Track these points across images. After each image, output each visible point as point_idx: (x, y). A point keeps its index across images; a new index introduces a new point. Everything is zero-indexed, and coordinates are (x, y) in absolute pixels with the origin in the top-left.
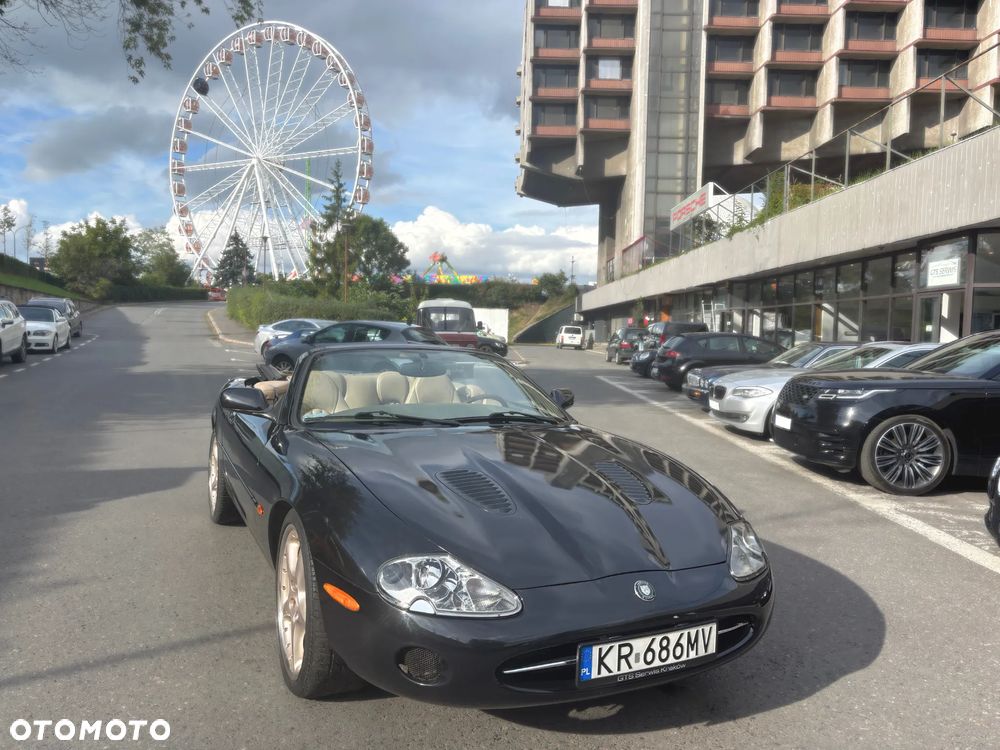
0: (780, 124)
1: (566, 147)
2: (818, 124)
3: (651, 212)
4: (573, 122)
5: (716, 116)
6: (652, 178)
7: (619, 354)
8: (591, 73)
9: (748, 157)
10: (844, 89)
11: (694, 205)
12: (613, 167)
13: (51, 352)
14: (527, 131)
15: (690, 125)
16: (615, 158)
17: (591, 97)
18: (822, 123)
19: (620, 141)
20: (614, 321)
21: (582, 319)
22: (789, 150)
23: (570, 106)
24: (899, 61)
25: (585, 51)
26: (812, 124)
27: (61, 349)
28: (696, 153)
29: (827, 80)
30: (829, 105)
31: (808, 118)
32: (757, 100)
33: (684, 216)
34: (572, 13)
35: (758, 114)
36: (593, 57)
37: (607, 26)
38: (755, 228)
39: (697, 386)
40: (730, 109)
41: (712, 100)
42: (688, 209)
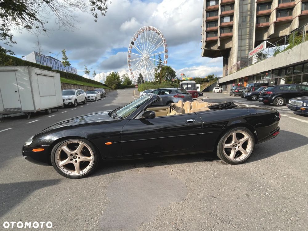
1: (215, 42)
2: (293, 23)
3: (239, 56)
4: (217, 35)
5: (259, 27)
6: (240, 47)
7: (235, 93)
8: (222, 21)
9: (269, 37)
10: (303, 11)
11: (258, 49)
12: (227, 46)
13: (95, 101)
14: (205, 39)
15: (251, 31)
16: (229, 43)
17: (222, 28)
18: (294, 23)
19: (230, 38)
20: (228, 85)
21: (219, 85)
22: (282, 33)
23: (216, 31)
25: (220, 16)
26: (290, 24)
27: (97, 100)
28: (253, 38)
29: (297, 10)
30: (297, 17)
31: (290, 22)
32: (272, 20)
33: (254, 53)
34: (217, 6)
35: (273, 24)
36: (222, 17)
37: (226, 8)
38: (287, 50)
39: (301, 105)
40: (263, 24)
41: (257, 23)
42: (255, 51)
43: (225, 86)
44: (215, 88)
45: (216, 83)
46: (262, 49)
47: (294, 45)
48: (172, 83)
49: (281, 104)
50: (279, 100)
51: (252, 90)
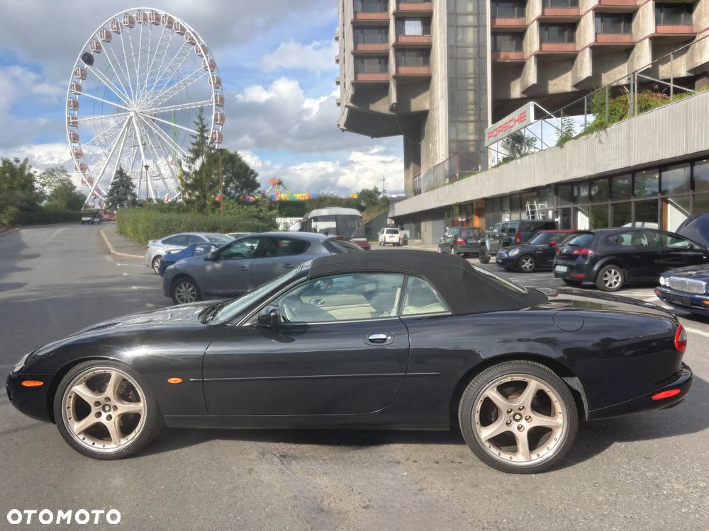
0: (550, 64)
1: (382, 89)
2: (579, 64)
3: (454, 137)
4: (386, 70)
5: (499, 60)
7: (455, 249)
8: (400, 31)
9: (524, 92)
10: (598, 36)
11: (511, 124)
12: (417, 104)
14: (350, 78)
15: (480, 68)
16: (420, 97)
17: (401, 49)
18: (582, 63)
19: (425, 83)
21: (393, 222)
22: (555, 85)
23: (384, 58)
24: (640, 12)
25: (394, 14)
26: (573, 64)
28: (486, 90)
29: (584, 30)
30: (588, 49)
31: (569, 60)
32: (531, 47)
33: (500, 133)
35: (533, 58)
36: (401, 18)
38: (595, 134)
39: (700, 292)
40: (510, 56)
41: (495, 50)
42: (505, 127)
43: (412, 224)
44: (386, 229)
45: (385, 216)
46: (524, 124)
47: (611, 121)
48: (261, 211)
49: (615, 283)
50: (610, 272)
51: (516, 240)
